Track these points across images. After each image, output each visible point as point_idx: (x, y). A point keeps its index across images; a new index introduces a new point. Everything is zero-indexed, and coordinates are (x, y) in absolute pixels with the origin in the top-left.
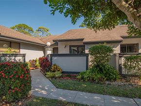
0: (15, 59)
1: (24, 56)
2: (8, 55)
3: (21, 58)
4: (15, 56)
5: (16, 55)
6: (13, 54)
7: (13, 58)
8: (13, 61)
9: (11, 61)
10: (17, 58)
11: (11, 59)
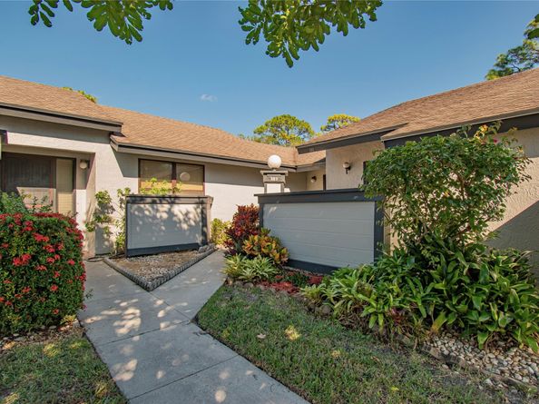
0: (170, 213)
1: (202, 202)
2: (149, 200)
3: (191, 208)
4: (173, 203)
5: (173, 200)
6: (164, 197)
7: (166, 207)
8: (165, 216)
9: (158, 215)
10: (179, 210)
11: (157, 210)
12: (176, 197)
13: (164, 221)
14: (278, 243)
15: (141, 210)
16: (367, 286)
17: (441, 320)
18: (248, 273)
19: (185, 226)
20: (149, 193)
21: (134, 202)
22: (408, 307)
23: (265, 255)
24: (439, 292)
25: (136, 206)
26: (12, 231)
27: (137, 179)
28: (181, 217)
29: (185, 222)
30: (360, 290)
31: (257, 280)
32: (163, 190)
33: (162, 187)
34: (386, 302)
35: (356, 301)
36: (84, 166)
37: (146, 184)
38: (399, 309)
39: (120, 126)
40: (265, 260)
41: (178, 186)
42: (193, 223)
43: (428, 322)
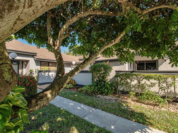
0: (48, 75)
2: (43, 72)
5: (49, 71)
6: (47, 71)
7: (48, 73)
8: (47, 75)
9: (46, 75)
10: (50, 74)
11: (45, 74)
12: (50, 71)
13: (47, 76)
14: (74, 81)
15: (41, 74)
16: (89, 88)
17: (99, 92)
18: (68, 87)
19: (52, 78)
20: (44, 70)
21: (40, 72)
22: (94, 90)
23: (71, 84)
24: (99, 88)
25: (40, 73)
26: (26, 79)
27: (40, 66)
28: (51, 75)
29: (52, 76)
30: (88, 88)
31: (70, 88)
32: (47, 69)
33: (46, 68)
34: (91, 90)
35: (87, 90)
36: (26, 63)
37: (42, 67)
38: (93, 91)
39: (36, 54)
40: (72, 85)
41: (50, 68)
42: (54, 77)
43: (97, 92)
